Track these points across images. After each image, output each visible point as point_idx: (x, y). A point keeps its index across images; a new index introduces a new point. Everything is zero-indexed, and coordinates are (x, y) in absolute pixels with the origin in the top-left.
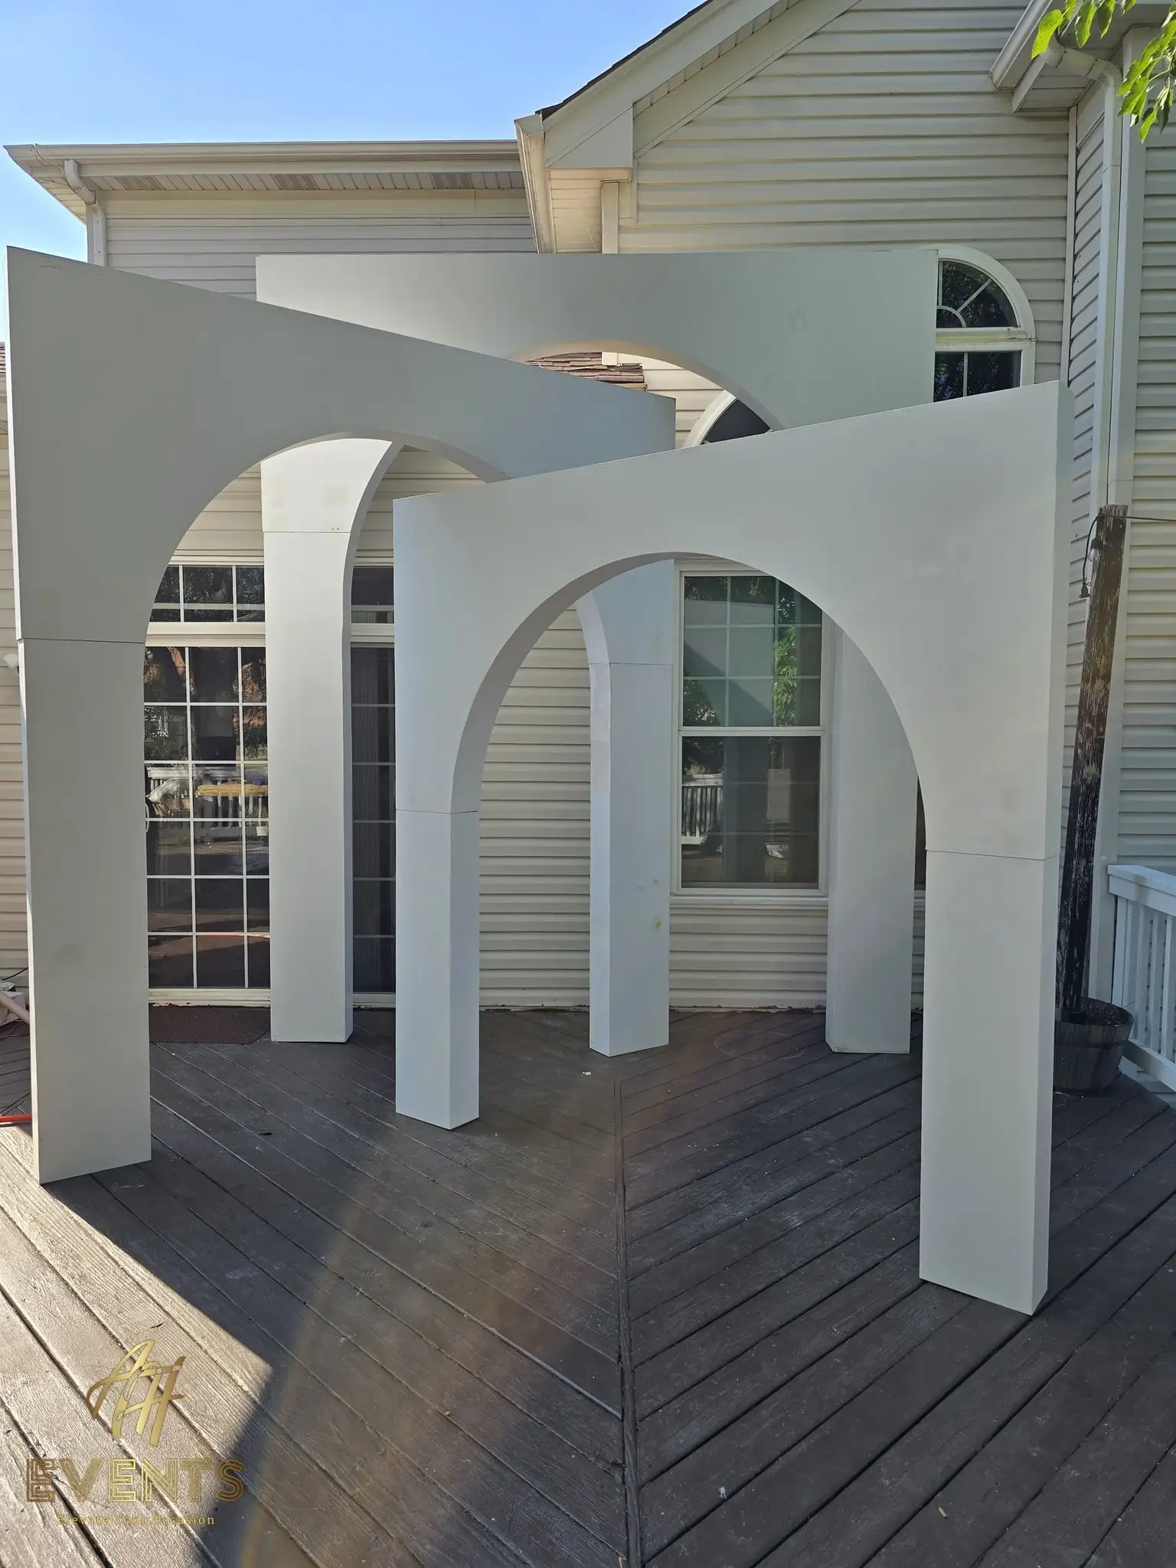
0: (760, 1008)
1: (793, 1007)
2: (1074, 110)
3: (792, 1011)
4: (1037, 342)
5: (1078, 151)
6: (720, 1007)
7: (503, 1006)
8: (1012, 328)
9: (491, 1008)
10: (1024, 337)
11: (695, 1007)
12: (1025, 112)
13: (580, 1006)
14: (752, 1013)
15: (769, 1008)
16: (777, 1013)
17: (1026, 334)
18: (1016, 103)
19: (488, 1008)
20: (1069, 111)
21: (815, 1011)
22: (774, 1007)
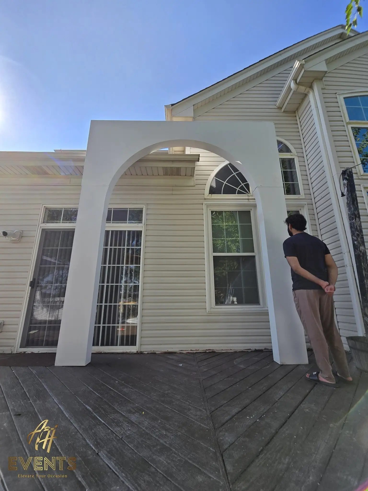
0: (245, 350)
1: (257, 349)
2: (296, 112)
3: (256, 351)
4: (298, 157)
5: (299, 119)
6: (231, 350)
7: (154, 351)
8: (291, 153)
9: (149, 352)
10: (294, 155)
11: (222, 350)
12: (284, 112)
13: (181, 351)
14: (242, 351)
15: (248, 349)
16: (251, 351)
17: (295, 155)
18: (283, 110)
19: (148, 352)
20: (295, 112)
21: (264, 351)
22: (250, 349)
